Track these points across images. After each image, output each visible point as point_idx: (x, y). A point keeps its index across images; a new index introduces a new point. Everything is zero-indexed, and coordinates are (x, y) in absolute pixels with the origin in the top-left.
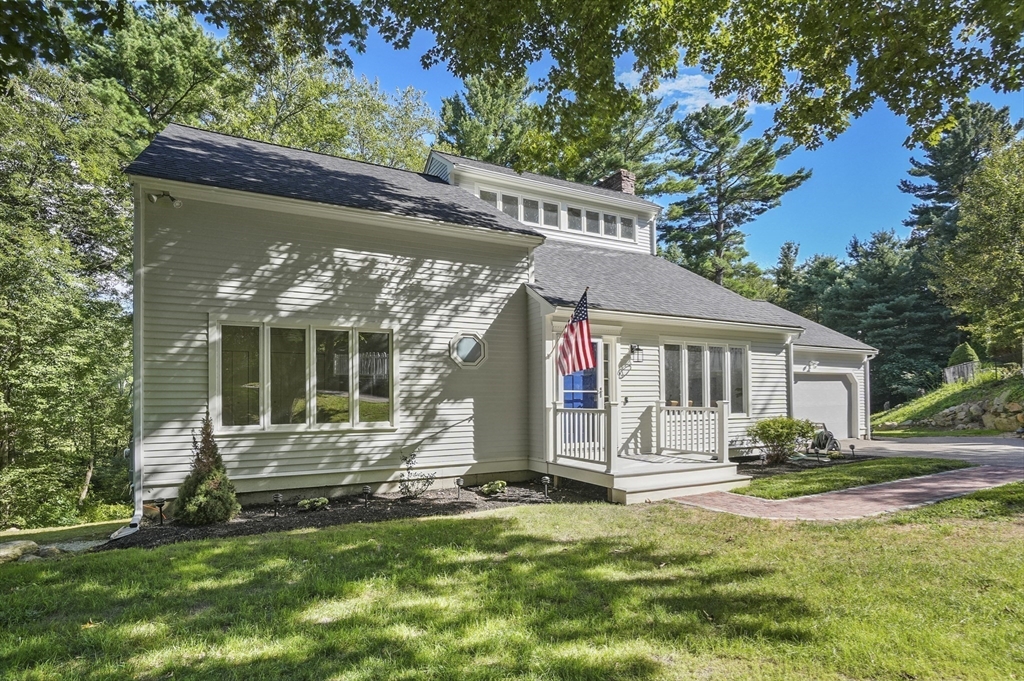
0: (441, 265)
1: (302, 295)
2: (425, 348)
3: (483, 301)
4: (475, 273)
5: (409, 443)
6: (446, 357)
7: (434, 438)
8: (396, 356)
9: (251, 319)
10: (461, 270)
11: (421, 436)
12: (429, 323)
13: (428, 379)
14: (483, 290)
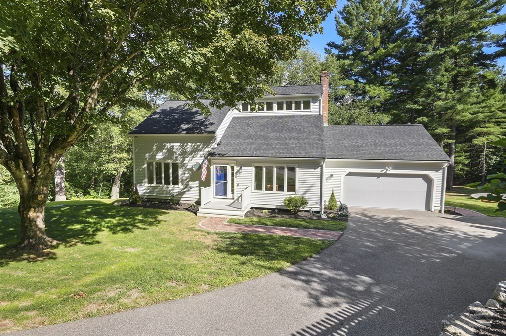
0: (190, 144)
1: (159, 156)
2: (186, 167)
3: (201, 153)
4: (198, 146)
5: (183, 191)
6: (191, 169)
7: (188, 191)
8: (179, 169)
9: (151, 161)
10: (195, 145)
11: (186, 190)
12: (187, 160)
13: (187, 175)
14: (201, 150)
